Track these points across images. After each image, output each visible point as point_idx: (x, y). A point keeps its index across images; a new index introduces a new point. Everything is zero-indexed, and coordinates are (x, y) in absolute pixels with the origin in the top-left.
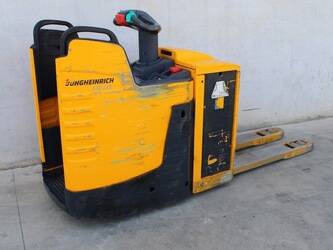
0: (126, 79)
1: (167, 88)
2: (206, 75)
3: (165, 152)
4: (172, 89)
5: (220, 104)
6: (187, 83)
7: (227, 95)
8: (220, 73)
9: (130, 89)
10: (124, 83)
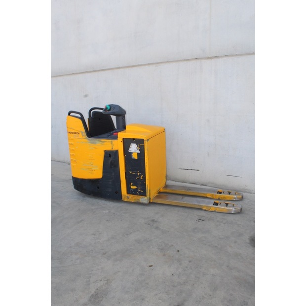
0: (83, 134)
1: (101, 141)
2: (123, 139)
3: (103, 172)
4: (103, 142)
5: (135, 156)
6: (111, 140)
7: (139, 152)
8: (134, 139)
9: (85, 138)
10: (83, 136)
